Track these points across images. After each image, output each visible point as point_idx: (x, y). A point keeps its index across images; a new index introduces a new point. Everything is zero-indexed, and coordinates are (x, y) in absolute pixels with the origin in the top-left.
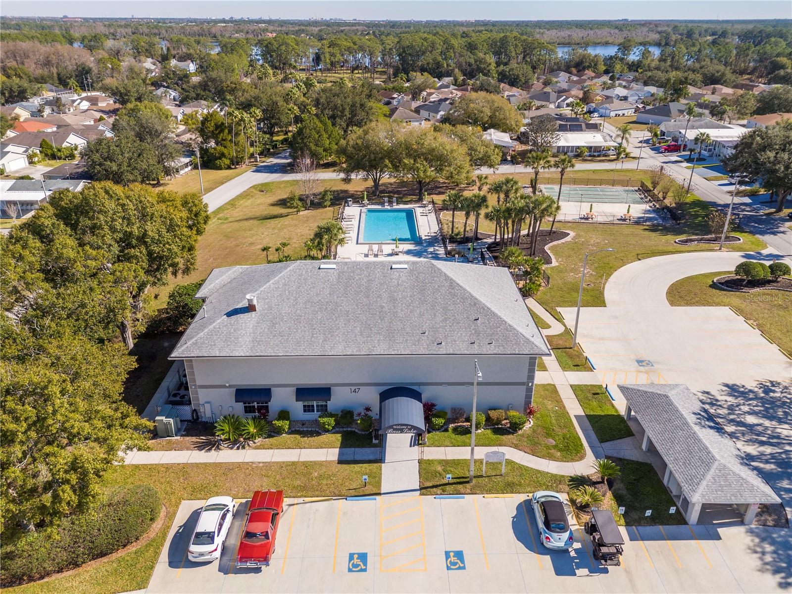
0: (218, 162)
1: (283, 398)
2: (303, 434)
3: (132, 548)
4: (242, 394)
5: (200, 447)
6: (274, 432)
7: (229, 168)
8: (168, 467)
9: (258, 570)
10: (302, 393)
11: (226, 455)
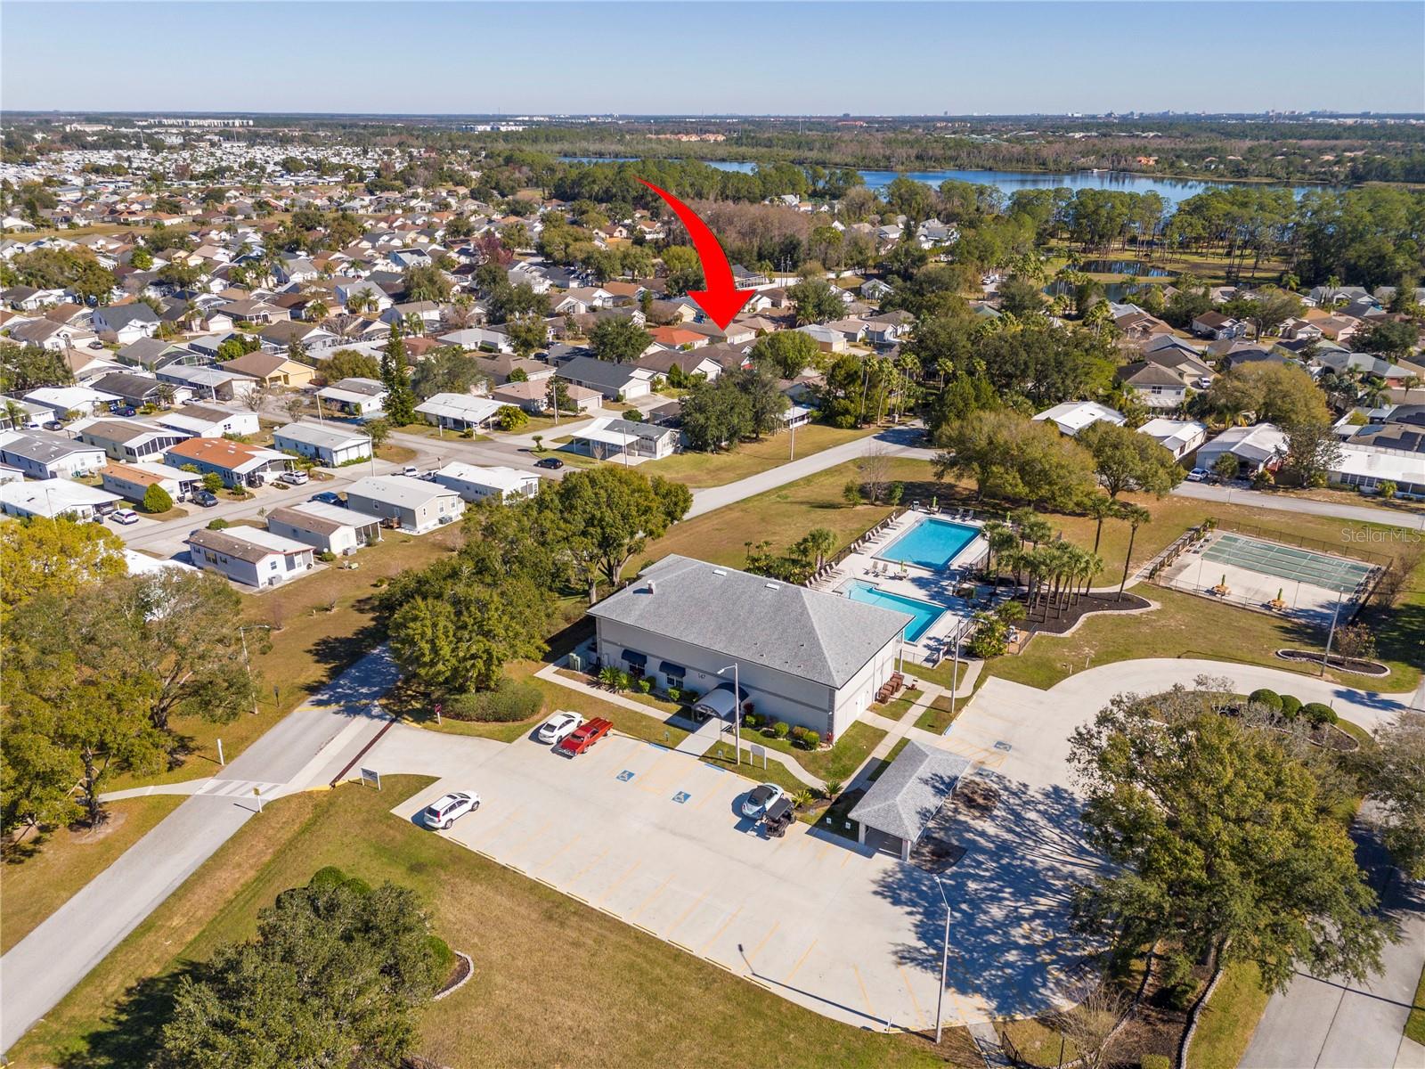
0: (839, 418)
1: (652, 667)
2: (658, 697)
3: (517, 724)
4: (628, 654)
5: (590, 683)
6: (638, 689)
7: (854, 427)
8: (562, 688)
9: (570, 757)
10: (666, 666)
11: (602, 694)
